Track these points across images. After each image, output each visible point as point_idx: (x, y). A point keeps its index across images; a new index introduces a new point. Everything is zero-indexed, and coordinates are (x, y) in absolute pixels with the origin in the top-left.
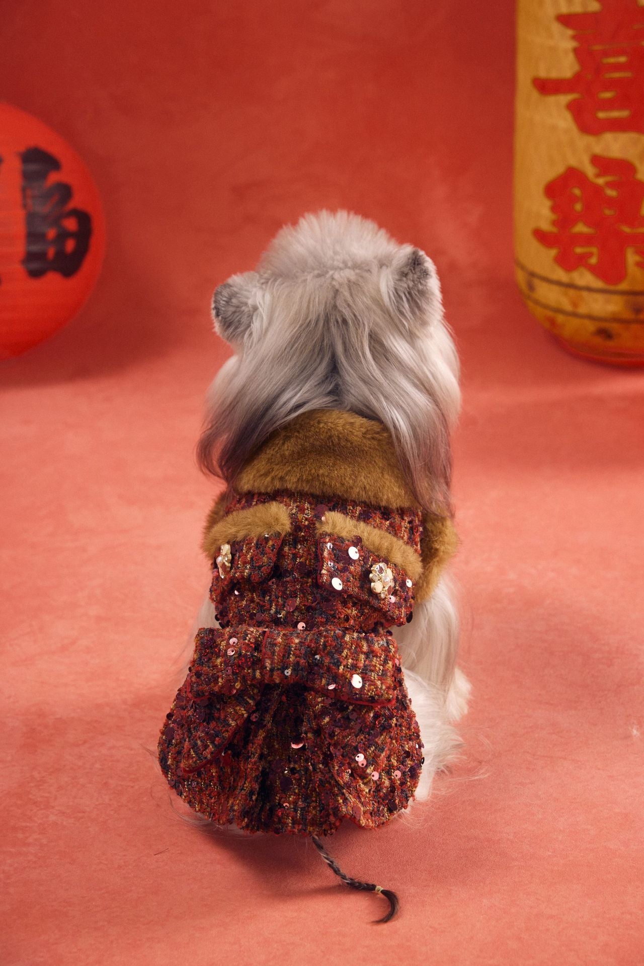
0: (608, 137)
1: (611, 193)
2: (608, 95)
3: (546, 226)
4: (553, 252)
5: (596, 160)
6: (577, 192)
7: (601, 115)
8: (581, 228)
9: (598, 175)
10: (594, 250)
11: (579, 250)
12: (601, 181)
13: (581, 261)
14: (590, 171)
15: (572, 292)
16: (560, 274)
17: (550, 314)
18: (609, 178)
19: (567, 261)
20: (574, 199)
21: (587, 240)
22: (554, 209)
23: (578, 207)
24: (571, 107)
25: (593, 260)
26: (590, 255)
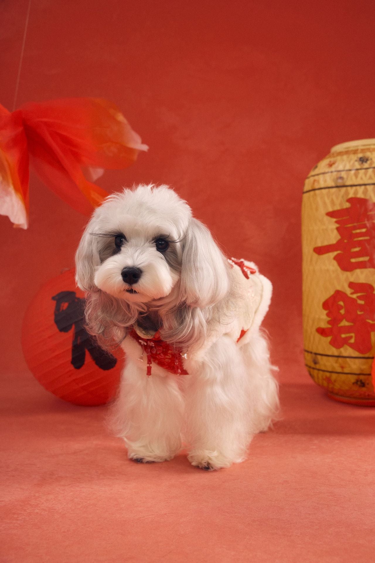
0: (358, 271)
1: (361, 302)
2: (357, 249)
3: (324, 325)
4: (329, 339)
5: (351, 285)
6: (341, 303)
7: (353, 260)
8: (344, 323)
9: (352, 294)
10: (353, 335)
11: (343, 336)
12: (354, 296)
13: (345, 341)
14: (348, 291)
15: (340, 360)
16: (334, 351)
17: (328, 374)
18: (359, 294)
19: (337, 343)
20: (340, 307)
21: (348, 330)
22: (328, 315)
23: (342, 312)
24: (335, 258)
25: (352, 341)
26: (351, 337)
